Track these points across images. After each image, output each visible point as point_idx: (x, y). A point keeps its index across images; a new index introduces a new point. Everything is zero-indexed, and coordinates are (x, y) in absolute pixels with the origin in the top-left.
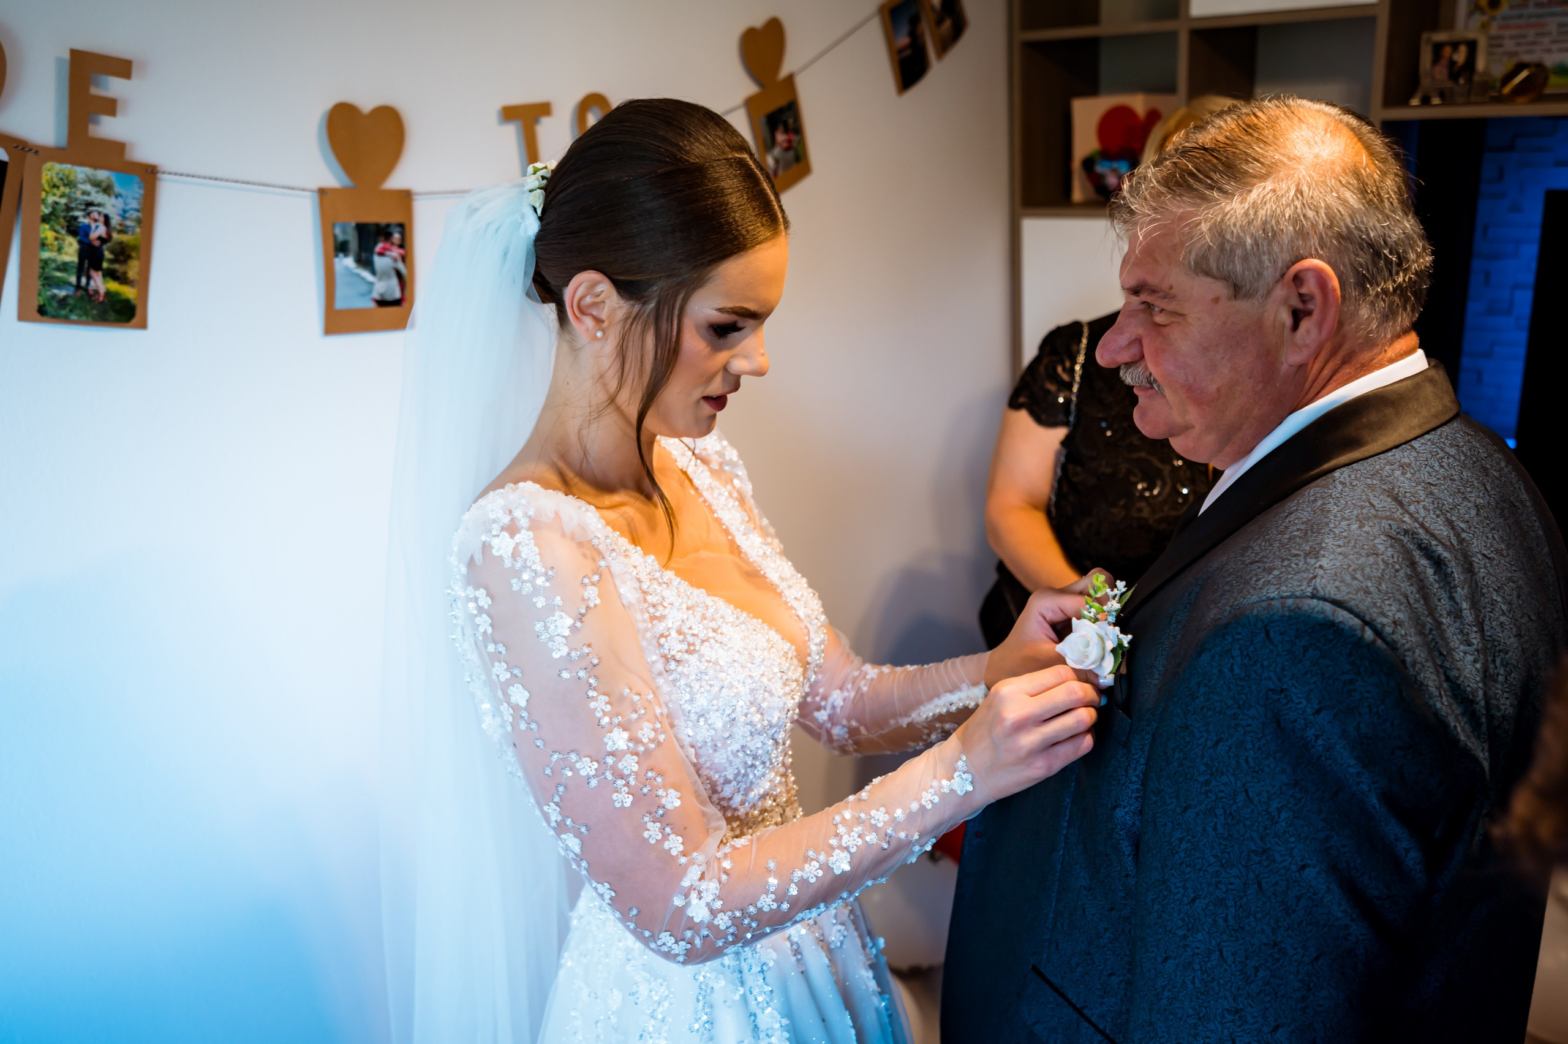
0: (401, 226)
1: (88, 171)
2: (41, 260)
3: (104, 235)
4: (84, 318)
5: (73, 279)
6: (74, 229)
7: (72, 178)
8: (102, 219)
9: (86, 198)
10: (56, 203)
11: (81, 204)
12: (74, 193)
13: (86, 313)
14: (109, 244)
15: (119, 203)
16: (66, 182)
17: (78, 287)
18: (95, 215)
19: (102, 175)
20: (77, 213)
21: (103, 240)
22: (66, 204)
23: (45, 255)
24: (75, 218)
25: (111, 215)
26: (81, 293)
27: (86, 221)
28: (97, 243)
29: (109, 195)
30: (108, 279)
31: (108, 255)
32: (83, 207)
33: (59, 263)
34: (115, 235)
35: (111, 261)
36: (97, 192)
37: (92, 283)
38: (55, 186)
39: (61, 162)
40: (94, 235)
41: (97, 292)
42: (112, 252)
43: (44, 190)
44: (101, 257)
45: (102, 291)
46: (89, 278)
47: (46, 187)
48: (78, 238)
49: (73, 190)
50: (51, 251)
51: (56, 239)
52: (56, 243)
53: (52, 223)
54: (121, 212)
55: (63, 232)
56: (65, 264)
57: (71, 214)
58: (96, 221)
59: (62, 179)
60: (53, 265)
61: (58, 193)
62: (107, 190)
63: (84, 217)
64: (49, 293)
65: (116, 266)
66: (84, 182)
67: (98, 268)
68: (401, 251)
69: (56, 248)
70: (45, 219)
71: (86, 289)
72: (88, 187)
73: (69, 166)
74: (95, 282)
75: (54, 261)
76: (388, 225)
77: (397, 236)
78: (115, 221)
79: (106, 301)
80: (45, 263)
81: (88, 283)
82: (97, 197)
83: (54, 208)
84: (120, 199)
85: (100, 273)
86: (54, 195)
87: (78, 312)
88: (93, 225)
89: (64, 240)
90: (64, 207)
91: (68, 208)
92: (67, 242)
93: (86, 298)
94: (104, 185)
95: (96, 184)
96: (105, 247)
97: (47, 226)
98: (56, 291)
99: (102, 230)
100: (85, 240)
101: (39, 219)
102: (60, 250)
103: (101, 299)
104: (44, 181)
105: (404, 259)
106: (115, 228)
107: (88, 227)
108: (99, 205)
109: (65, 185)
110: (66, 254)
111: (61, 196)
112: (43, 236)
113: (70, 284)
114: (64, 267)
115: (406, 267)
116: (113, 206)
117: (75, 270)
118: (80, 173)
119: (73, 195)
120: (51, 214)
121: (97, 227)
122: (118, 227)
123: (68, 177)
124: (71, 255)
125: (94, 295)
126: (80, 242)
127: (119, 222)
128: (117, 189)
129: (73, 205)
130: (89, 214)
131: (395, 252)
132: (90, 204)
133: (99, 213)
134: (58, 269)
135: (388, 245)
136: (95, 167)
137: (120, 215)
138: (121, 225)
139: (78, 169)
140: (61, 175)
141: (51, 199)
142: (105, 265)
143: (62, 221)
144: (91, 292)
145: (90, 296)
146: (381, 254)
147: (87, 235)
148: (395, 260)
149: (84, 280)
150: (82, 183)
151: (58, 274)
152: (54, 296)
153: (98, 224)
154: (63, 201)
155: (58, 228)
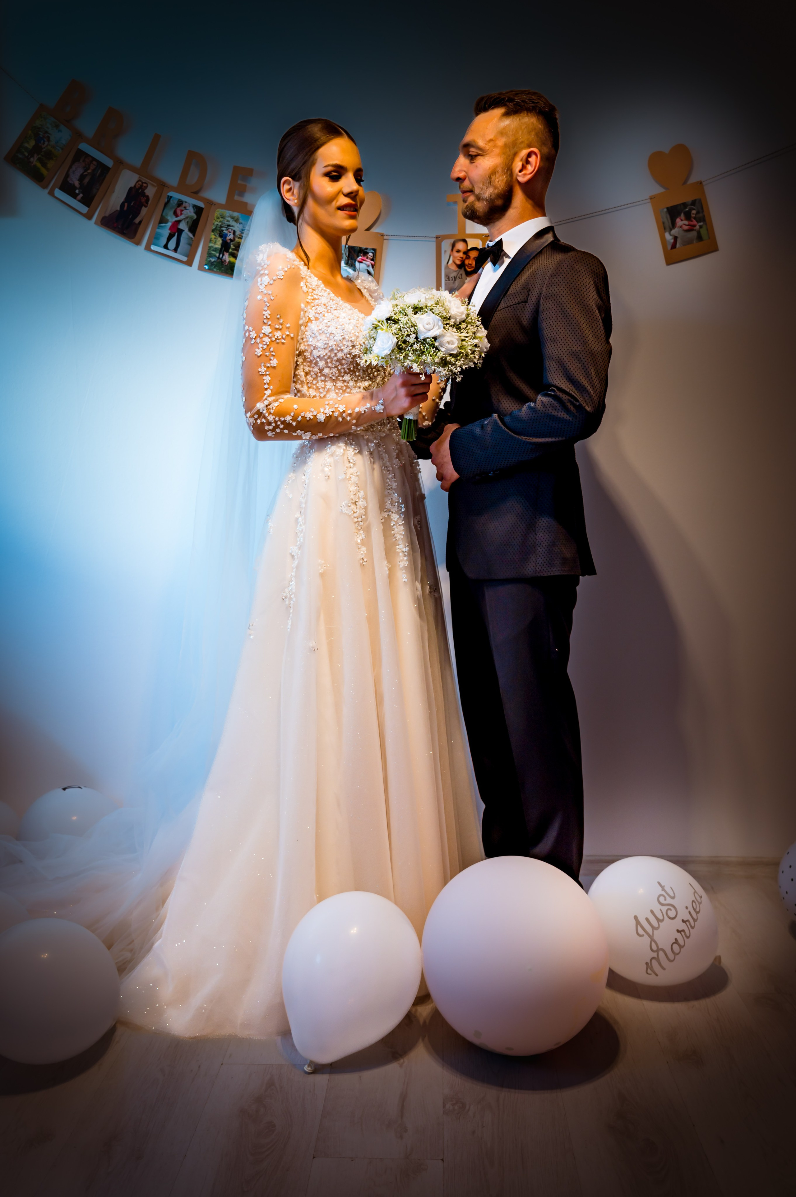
0: (374, 250)
1: (231, 212)
2: (209, 247)
3: (232, 239)
4: (219, 271)
5: (217, 255)
6: (222, 235)
7: (224, 215)
8: (232, 232)
9: (228, 223)
10: (217, 224)
11: (225, 225)
12: (224, 221)
13: (220, 269)
14: (233, 242)
15: (241, 226)
16: (222, 216)
17: (219, 258)
18: (230, 230)
19: (236, 214)
20: (223, 229)
21: (231, 240)
22: (221, 225)
23: (211, 245)
24: (223, 231)
25: (236, 231)
26: (219, 260)
27: (226, 232)
28: (229, 241)
29: (237, 223)
30: (231, 256)
31: (232, 246)
32: (226, 226)
33: (214, 248)
34: (237, 239)
35: (233, 249)
36: (233, 221)
37: (224, 257)
38: (218, 218)
39: (222, 209)
40: (228, 238)
41: (225, 261)
42: (234, 246)
43: (215, 220)
44: (229, 247)
45: (227, 261)
46: (223, 255)
47: (216, 219)
48: (222, 238)
49: (224, 220)
50: (213, 243)
51: (215, 238)
52: (215, 240)
53: (215, 232)
54: (241, 230)
55: (218, 236)
56: (216, 248)
57: (221, 229)
58: (230, 232)
59: (221, 215)
60: (212, 249)
61: (219, 220)
62: (237, 220)
63: (226, 230)
64: (209, 260)
65: (235, 252)
66: (228, 217)
67: (227, 251)
68: (372, 262)
69: (214, 242)
70: (213, 231)
71: (221, 259)
72: (229, 219)
73: (224, 210)
74: (225, 257)
75: (212, 247)
76: (367, 249)
77: (371, 254)
78: (237, 233)
79: (228, 265)
80: (210, 247)
81: (222, 257)
82: (232, 223)
83: (216, 227)
84: (241, 225)
85: (228, 253)
86: (217, 221)
87: (216, 268)
88: (229, 234)
89: (217, 239)
90: (220, 226)
91: (221, 227)
92: (218, 240)
93: (221, 262)
94: (236, 218)
95: (232, 218)
96: (232, 243)
97: (213, 233)
98: (211, 259)
99: (231, 236)
100: (224, 240)
101: (211, 231)
102: (215, 243)
103: (226, 264)
104: (215, 216)
105: (373, 267)
106: (237, 236)
107: (227, 234)
108: (232, 226)
109: (222, 218)
110: (217, 244)
111: (220, 222)
112: (211, 237)
113: (216, 257)
114: (215, 250)
115: (374, 270)
116: (238, 227)
117: (219, 251)
118: (227, 213)
119: (223, 222)
120: (215, 229)
121: (230, 235)
122: (239, 236)
123: (223, 214)
124: (218, 245)
125: (224, 262)
126: (223, 240)
127: (240, 234)
128: (241, 221)
129: (223, 226)
130: (228, 229)
131: (369, 262)
132: (229, 226)
133: (232, 229)
134: (213, 250)
135: (365, 258)
136: (234, 211)
137: (240, 231)
138: (240, 235)
139: (227, 211)
140: (221, 214)
141: (216, 223)
142: (230, 250)
143: (218, 231)
144: (223, 261)
145: (222, 262)
146: (360, 262)
147: (226, 237)
148: (368, 266)
149: (221, 255)
150: (227, 217)
151: (213, 252)
152: (210, 261)
153: (230, 233)
154: (220, 224)
155: (216, 234)
